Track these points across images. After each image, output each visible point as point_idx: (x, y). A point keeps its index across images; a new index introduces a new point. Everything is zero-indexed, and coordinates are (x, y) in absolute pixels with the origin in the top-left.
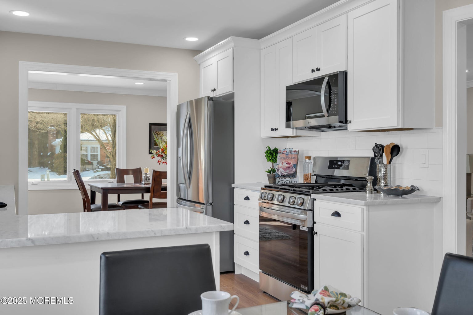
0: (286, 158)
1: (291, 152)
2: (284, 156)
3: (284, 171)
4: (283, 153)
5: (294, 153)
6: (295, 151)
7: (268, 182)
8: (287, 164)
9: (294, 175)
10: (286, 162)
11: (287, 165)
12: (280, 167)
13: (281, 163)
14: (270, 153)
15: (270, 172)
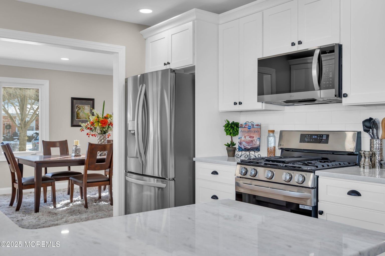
0: (249, 131)
1: (253, 125)
2: (246, 129)
3: (247, 145)
4: (245, 127)
5: (256, 127)
6: (257, 125)
7: (227, 155)
8: (249, 137)
9: (257, 149)
10: (249, 135)
11: (250, 139)
12: (243, 141)
13: (243, 136)
14: (232, 127)
15: (229, 146)
